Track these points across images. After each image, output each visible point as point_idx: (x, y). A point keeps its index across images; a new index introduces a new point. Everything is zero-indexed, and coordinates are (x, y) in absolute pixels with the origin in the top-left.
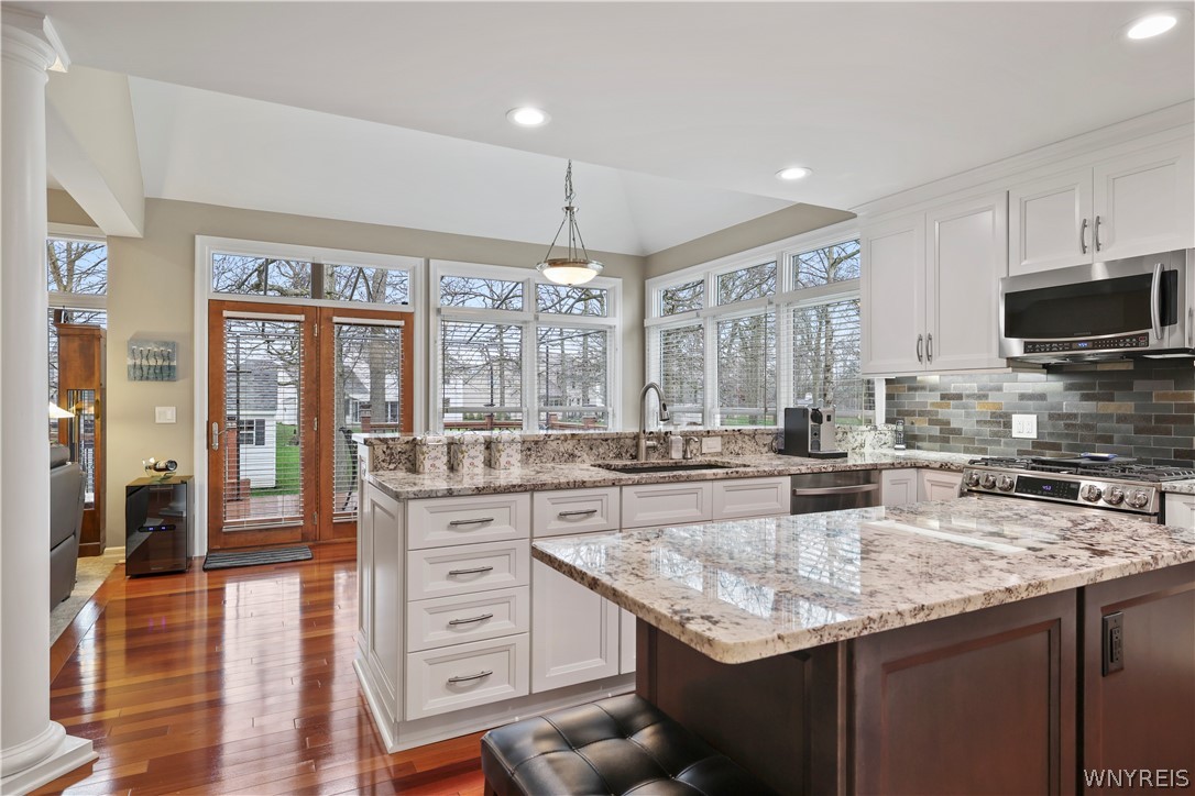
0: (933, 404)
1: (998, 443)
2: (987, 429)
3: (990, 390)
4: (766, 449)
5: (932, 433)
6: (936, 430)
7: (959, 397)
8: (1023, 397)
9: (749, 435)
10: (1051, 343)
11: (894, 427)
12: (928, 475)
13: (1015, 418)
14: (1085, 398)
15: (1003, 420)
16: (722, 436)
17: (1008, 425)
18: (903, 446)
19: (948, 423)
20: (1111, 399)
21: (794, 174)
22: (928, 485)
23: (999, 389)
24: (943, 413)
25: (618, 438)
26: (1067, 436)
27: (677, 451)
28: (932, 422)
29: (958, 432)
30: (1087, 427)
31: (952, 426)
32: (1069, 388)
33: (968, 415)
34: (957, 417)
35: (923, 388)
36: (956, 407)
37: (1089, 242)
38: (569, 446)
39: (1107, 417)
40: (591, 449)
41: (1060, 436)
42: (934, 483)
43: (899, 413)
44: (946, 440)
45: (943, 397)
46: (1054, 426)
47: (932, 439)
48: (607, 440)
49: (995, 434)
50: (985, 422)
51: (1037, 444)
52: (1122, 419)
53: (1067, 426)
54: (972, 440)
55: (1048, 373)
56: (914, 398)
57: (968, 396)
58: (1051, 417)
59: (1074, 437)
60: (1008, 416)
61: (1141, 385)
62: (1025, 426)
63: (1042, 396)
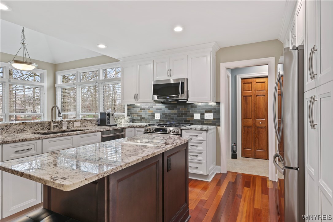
0: (138, 111)
1: (152, 120)
2: (150, 117)
3: (151, 108)
4: (94, 124)
5: (138, 119)
6: (139, 118)
7: (144, 109)
8: (157, 109)
9: (89, 121)
10: (162, 97)
11: (129, 117)
12: (137, 129)
13: (156, 114)
14: (169, 109)
15: (153, 115)
16: (80, 121)
17: (154, 116)
18: (131, 122)
19: (142, 116)
20: (173, 110)
21: (102, 46)
22: (137, 132)
23: (152, 107)
24: (141, 113)
25: (42, 123)
27: (65, 126)
28: (138, 116)
29: (144, 118)
30: (169, 116)
32: (166, 107)
33: (146, 114)
34: (144, 114)
35: (136, 107)
36: (143, 112)
37: (169, 74)
38: (22, 127)
39: (172, 114)
40: (31, 127)
41: (164, 118)
42: (138, 131)
43: (131, 113)
44: (141, 120)
45: (141, 109)
46: (163, 116)
47: (138, 120)
48: (38, 124)
49: (152, 118)
50: (150, 115)
51: (160, 120)
52: (175, 114)
53: (166, 116)
54: (147, 120)
55: (162, 104)
56: (134, 110)
57: (146, 109)
58: (163, 114)
59: (167, 118)
60: (154, 114)
61: (178, 107)
62: (158, 116)
63: (161, 109)
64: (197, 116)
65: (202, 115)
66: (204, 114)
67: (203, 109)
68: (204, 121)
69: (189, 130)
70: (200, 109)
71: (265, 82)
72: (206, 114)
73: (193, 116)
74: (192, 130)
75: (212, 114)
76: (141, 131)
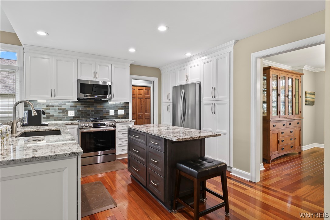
0: (44, 108)
1: (65, 118)
2: (61, 114)
3: (62, 105)
6: (45, 116)
7: (53, 106)
8: (71, 106)
10: (90, 95)
13: (69, 112)
14: (85, 107)
17: (67, 113)
19: (49, 113)
20: (89, 107)
23: (65, 104)
24: (47, 111)
26: (81, 115)
29: (53, 116)
30: (86, 113)
31: (50, 114)
32: (81, 104)
33: (55, 111)
34: (51, 112)
35: (40, 104)
36: (52, 109)
37: (95, 76)
39: (88, 111)
41: (79, 115)
44: (48, 118)
45: (47, 106)
46: (78, 113)
49: (64, 116)
50: (61, 113)
51: (74, 117)
52: (92, 111)
53: (81, 113)
54: (57, 118)
56: (37, 107)
57: (56, 106)
58: (78, 111)
60: (67, 111)
61: (95, 104)
62: (72, 113)
63: (76, 106)
64: (112, 113)
66: (117, 111)
67: (116, 107)
68: (117, 116)
69: (122, 122)
70: (114, 107)
71: (135, 89)
72: (119, 111)
73: (109, 113)
74: (124, 122)
75: (123, 111)
76: (73, 128)
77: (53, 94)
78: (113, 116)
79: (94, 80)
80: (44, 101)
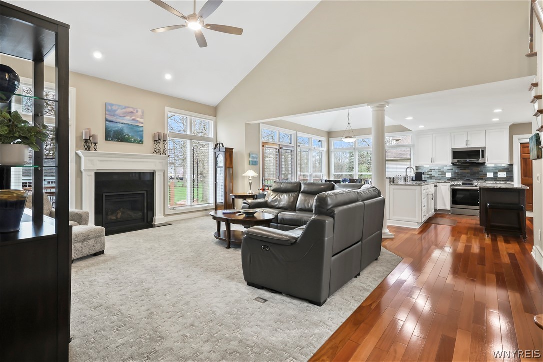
0: (428, 171)
1: (443, 178)
3: (442, 168)
6: (429, 176)
7: (434, 170)
8: (448, 170)
13: (447, 174)
14: (461, 170)
15: (444, 174)
20: (465, 170)
22: (441, 186)
24: (430, 173)
29: (434, 177)
30: (462, 175)
32: (458, 168)
33: (436, 173)
34: (433, 174)
35: (425, 168)
39: (464, 173)
41: (456, 177)
42: (443, 185)
44: (431, 178)
45: (430, 170)
46: (455, 175)
50: (440, 175)
51: (451, 178)
52: (468, 173)
53: (458, 175)
54: (437, 178)
56: (422, 170)
57: (437, 170)
58: (454, 173)
60: (446, 173)
61: (470, 168)
62: (449, 175)
63: (452, 170)
64: (490, 175)
65: (496, 174)
66: (497, 173)
67: (496, 169)
68: (497, 179)
70: (493, 170)
72: (499, 173)
73: (487, 175)
75: (506, 173)
76: (446, 186)
77: (433, 161)
78: (492, 178)
79: (467, 147)
80: (429, 166)
